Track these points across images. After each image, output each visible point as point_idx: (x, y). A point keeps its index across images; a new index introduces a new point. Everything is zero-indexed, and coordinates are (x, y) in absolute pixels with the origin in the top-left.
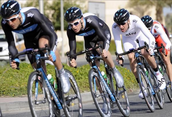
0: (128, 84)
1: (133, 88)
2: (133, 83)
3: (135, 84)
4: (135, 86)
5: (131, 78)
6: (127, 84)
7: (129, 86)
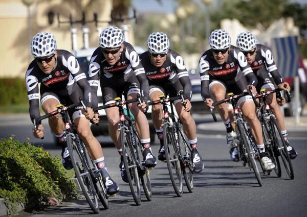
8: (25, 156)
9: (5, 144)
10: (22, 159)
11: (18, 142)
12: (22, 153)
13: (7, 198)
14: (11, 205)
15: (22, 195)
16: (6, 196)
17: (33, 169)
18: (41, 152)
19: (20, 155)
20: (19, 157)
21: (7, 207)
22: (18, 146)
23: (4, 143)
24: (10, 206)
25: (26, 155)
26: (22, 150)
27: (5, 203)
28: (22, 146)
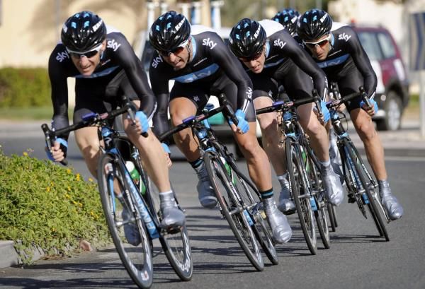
0: (76, 223)
1: (95, 239)
2: (95, 220)
3: (100, 224)
4: (102, 232)
5: (88, 204)
6: (73, 223)
7: (80, 232)
8: (45, 180)
9: (17, 163)
10: (41, 185)
11: (36, 159)
12: (41, 175)
13: (18, 240)
14: (24, 250)
15: (40, 236)
16: (17, 237)
17: (57, 198)
18: (70, 175)
19: (38, 178)
20: (36, 181)
21: (19, 253)
22: (36, 165)
23: (15, 161)
24: (22, 252)
25: (47, 178)
26: (41, 171)
27: (15, 248)
28: (40, 166)
